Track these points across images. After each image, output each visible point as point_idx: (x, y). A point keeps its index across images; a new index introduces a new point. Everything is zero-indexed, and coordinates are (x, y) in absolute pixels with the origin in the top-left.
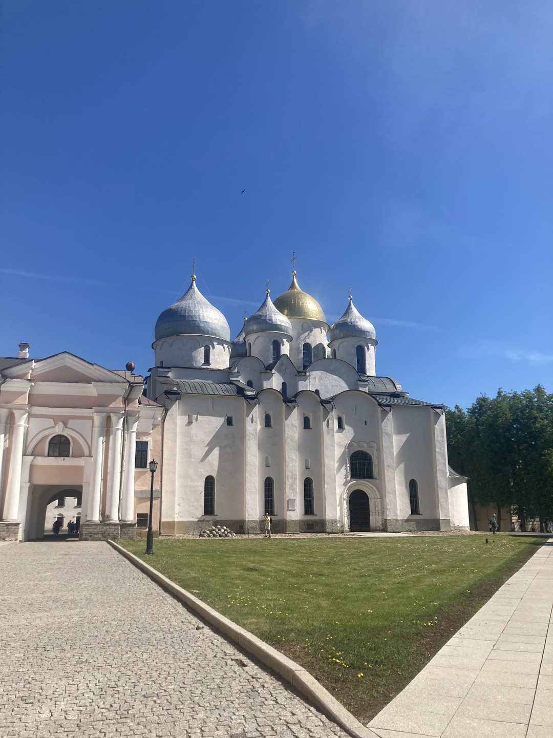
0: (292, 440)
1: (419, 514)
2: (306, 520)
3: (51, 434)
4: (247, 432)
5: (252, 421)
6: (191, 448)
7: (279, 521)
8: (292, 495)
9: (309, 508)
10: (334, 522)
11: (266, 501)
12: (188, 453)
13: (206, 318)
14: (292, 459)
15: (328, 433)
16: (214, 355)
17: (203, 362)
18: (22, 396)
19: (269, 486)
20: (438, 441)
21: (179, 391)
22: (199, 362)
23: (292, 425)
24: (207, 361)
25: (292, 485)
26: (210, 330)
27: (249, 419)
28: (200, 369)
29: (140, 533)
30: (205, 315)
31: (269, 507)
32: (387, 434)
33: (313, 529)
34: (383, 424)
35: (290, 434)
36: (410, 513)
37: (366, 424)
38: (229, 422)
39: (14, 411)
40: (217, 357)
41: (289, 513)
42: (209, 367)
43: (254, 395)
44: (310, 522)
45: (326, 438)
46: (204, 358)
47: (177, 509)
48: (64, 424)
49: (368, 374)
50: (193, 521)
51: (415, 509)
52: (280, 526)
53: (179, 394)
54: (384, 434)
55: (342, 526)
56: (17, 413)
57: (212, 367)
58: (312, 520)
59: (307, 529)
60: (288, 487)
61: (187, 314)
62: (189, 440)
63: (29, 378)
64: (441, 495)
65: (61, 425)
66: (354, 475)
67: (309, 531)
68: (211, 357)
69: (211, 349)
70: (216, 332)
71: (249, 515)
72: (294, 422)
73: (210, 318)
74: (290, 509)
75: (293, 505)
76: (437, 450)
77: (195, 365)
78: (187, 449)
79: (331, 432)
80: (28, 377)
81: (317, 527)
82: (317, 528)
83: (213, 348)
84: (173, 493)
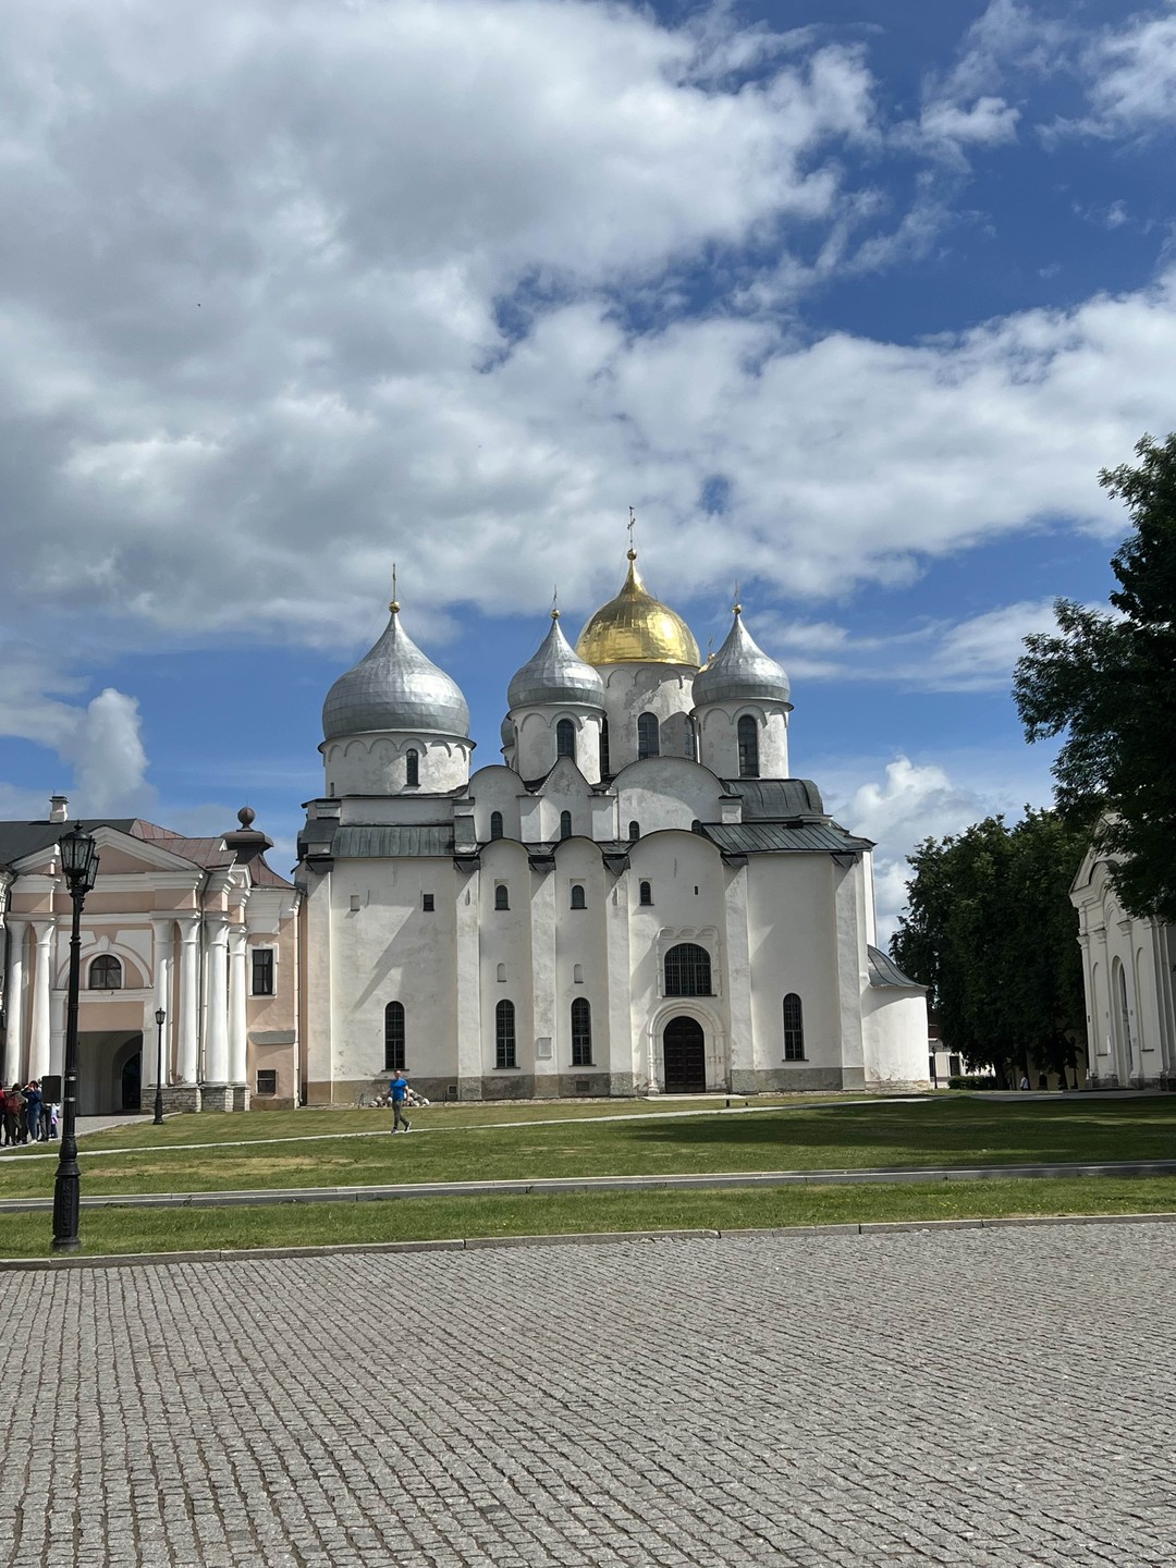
0: (545, 933)
1: (804, 1060)
2: (576, 1075)
3: (90, 956)
4: (459, 922)
5: (468, 901)
6: (359, 954)
7: (524, 1077)
8: (546, 1031)
9: (582, 1053)
10: (627, 1076)
11: (500, 1043)
12: (350, 963)
13: (408, 695)
14: (545, 966)
15: (616, 915)
16: (426, 766)
17: (404, 781)
18: (44, 901)
19: (505, 1015)
20: (840, 917)
21: (333, 855)
22: (398, 783)
23: (546, 904)
24: (413, 779)
25: (544, 1014)
26: (415, 717)
27: (461, 899)
28: (398, 797)
29: (264, 1102)
30: (407, 690)
31: (506, 1054)
32: (735, 910)
33: (587, 1090)
34: (728, 893)
35: (540, 920)
36: (784, 1058)
37: (696, 893)
38: (428, 904)
39: (34, 924)
40: (432, 769)
41: (538, 1064)
42: (416, 792)
43: (473, 853)
44: (584, 1079)
45: (613, 926)
46: (406, 775)
47: (334, 1061)
48: (109, 937)
49: (762, 776)
50: (367, 1081)
51: (794, 1049)
52: (521, 1088)
53: (332, 859)
54: (729, 911)
55: (647, 1084)
56: (38, 927)
57: (422, 790)
58: (586, 1075)
59: (578, 1090)
60: (536, 1017)
61: (371, 691)
62: (352, 938)
63: (53, 872)
64: (846, 1021)
65: (104, 940)
66: (672, 990)
67: (581, 1094)
68: (421, 771)
69: (420, 756)
70: (431, 720)
71: (463, 1069)
72: (548, 899)
73: (415, 695)
74: (541, 1055)
75: (547, 1049)
76: (839, 935)
77: (389, 790)
78: (351, 957)
79: (621, 913)
80: (50, 870)
81: (596, 1087)
82: (595, 1089)
83: (425, 753)
84: (326, 1033)
